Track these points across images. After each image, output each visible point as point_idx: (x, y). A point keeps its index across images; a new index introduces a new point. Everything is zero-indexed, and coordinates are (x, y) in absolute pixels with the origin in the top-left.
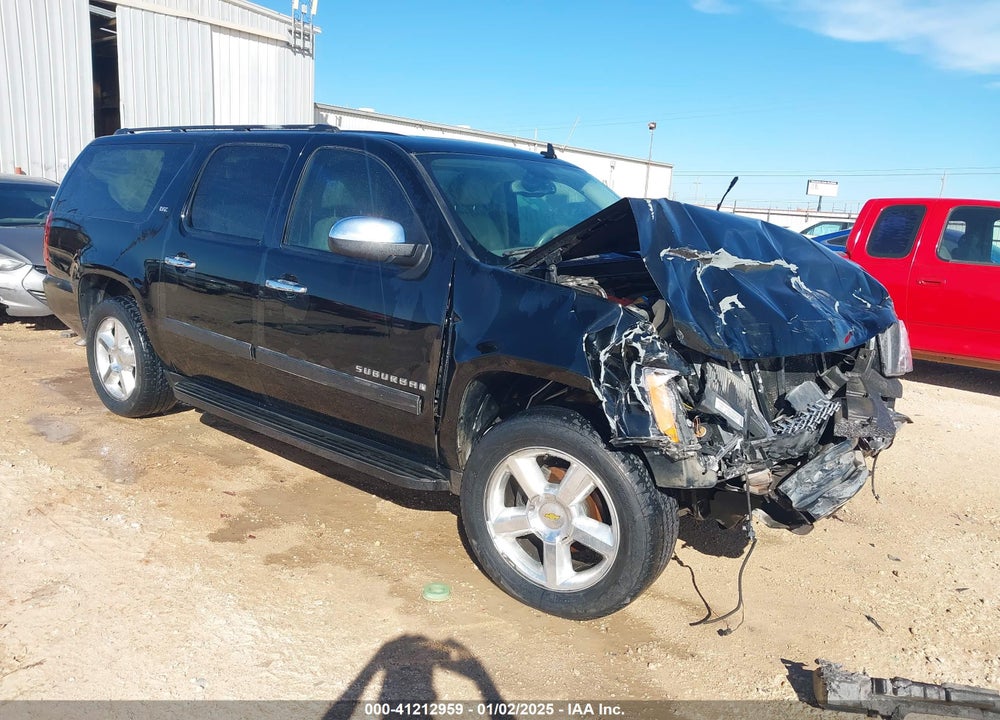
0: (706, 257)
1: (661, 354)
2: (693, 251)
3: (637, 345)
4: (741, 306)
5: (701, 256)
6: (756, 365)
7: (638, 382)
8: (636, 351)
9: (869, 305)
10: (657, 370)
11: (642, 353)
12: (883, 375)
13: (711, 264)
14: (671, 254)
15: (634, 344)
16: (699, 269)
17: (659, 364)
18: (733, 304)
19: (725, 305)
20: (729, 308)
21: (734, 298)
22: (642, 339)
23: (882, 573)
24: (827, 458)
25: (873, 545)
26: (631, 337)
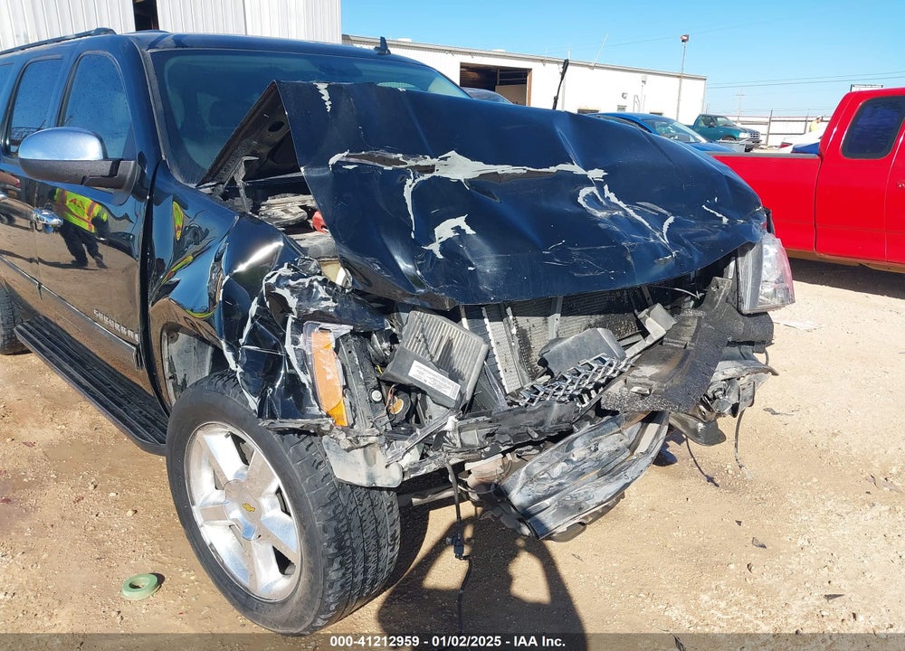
0: (422, 163)
1: (324, 304)
2: (394, 156)
3: (285, 293)
4: (469, 231)
5: (411, 163)
6: (509, 310)
7: (295, 342)
8: (282, 300)
9: (725, 220)
10: (324, 325)
11: (292, 302)
12: (740, 312)
13: (435, 174)
14: (352, 160)
15: (278, 291)
16: (409, 182)
17: (322, 316)
18: (457, 229)
19: (445, 231)
20: (451, 234)
21: (460, 221)
22: (292, 283)
23: (732, 566)
24: (578, 443)
25: (739, 523)
26: (273, 280)
